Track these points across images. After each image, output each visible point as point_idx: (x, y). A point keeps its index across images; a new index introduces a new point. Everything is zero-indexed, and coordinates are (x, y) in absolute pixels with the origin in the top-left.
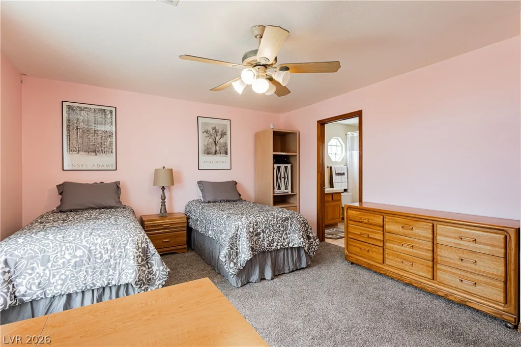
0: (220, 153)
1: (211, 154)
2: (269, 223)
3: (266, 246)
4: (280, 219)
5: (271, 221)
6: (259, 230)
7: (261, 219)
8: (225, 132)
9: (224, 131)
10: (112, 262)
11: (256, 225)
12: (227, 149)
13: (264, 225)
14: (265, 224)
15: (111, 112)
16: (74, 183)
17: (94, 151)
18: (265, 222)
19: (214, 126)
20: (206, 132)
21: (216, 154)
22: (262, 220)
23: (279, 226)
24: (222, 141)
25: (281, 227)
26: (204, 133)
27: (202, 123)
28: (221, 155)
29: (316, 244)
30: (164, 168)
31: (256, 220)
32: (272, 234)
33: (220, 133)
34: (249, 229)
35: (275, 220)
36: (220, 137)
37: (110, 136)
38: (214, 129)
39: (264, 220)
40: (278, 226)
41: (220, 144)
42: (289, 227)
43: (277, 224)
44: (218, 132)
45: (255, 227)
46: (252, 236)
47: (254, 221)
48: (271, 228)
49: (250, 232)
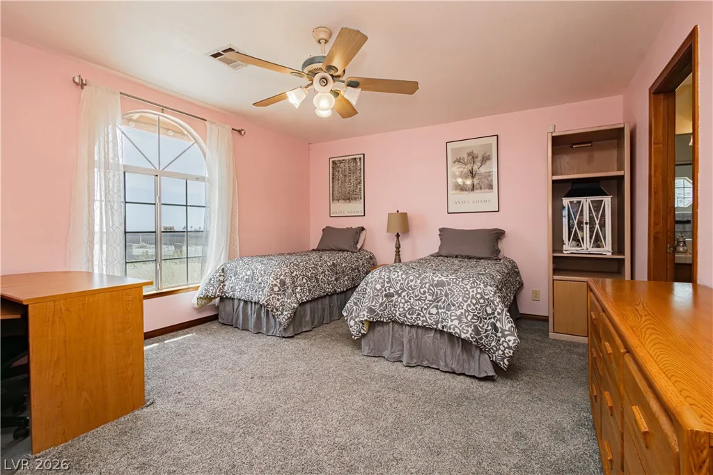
0: (481, 188)
1: (466, 190)
2: (408, 283)
3: (397, 314)
4: (427, 281)
5: (412, 281)
6: (392, 291)
7: (396, 276)
8: (489, 156)
9: (486, 155)
10: (263, 285)
11: (388, 283)
12: (492, 181)
13: (399, 285)
14: (402, 284)
15: (360, 159)
16: (332, 228)
17: (349, 199)
18: (402, 282)
19: (469, 151)
20: (459, 161)
21: (473, 190)
22: (398, 276)
23: (425, 292)
24: (483, 170)
25: (427, 294)
26: (454, 162)
27: (452, 149)
28: (483, 190)
29: (505, 344)
30: (398, 212)
31: (389, 276)
32: (412, 300)
33: (480, 158)
34: (376, 284)
35: (419, 281)
36: (479, 164)
37: (360, 183)
38: (469, 154)
39: (400, 278)
40: (422, 291)
41: (481, 174)
42: (444, 298)
43: (421, 287)
44: (477, 157)
45: (386, 285)
46: (378, 295)
47: (386, 277)
48: (410, 292)
49: (376, 289)
